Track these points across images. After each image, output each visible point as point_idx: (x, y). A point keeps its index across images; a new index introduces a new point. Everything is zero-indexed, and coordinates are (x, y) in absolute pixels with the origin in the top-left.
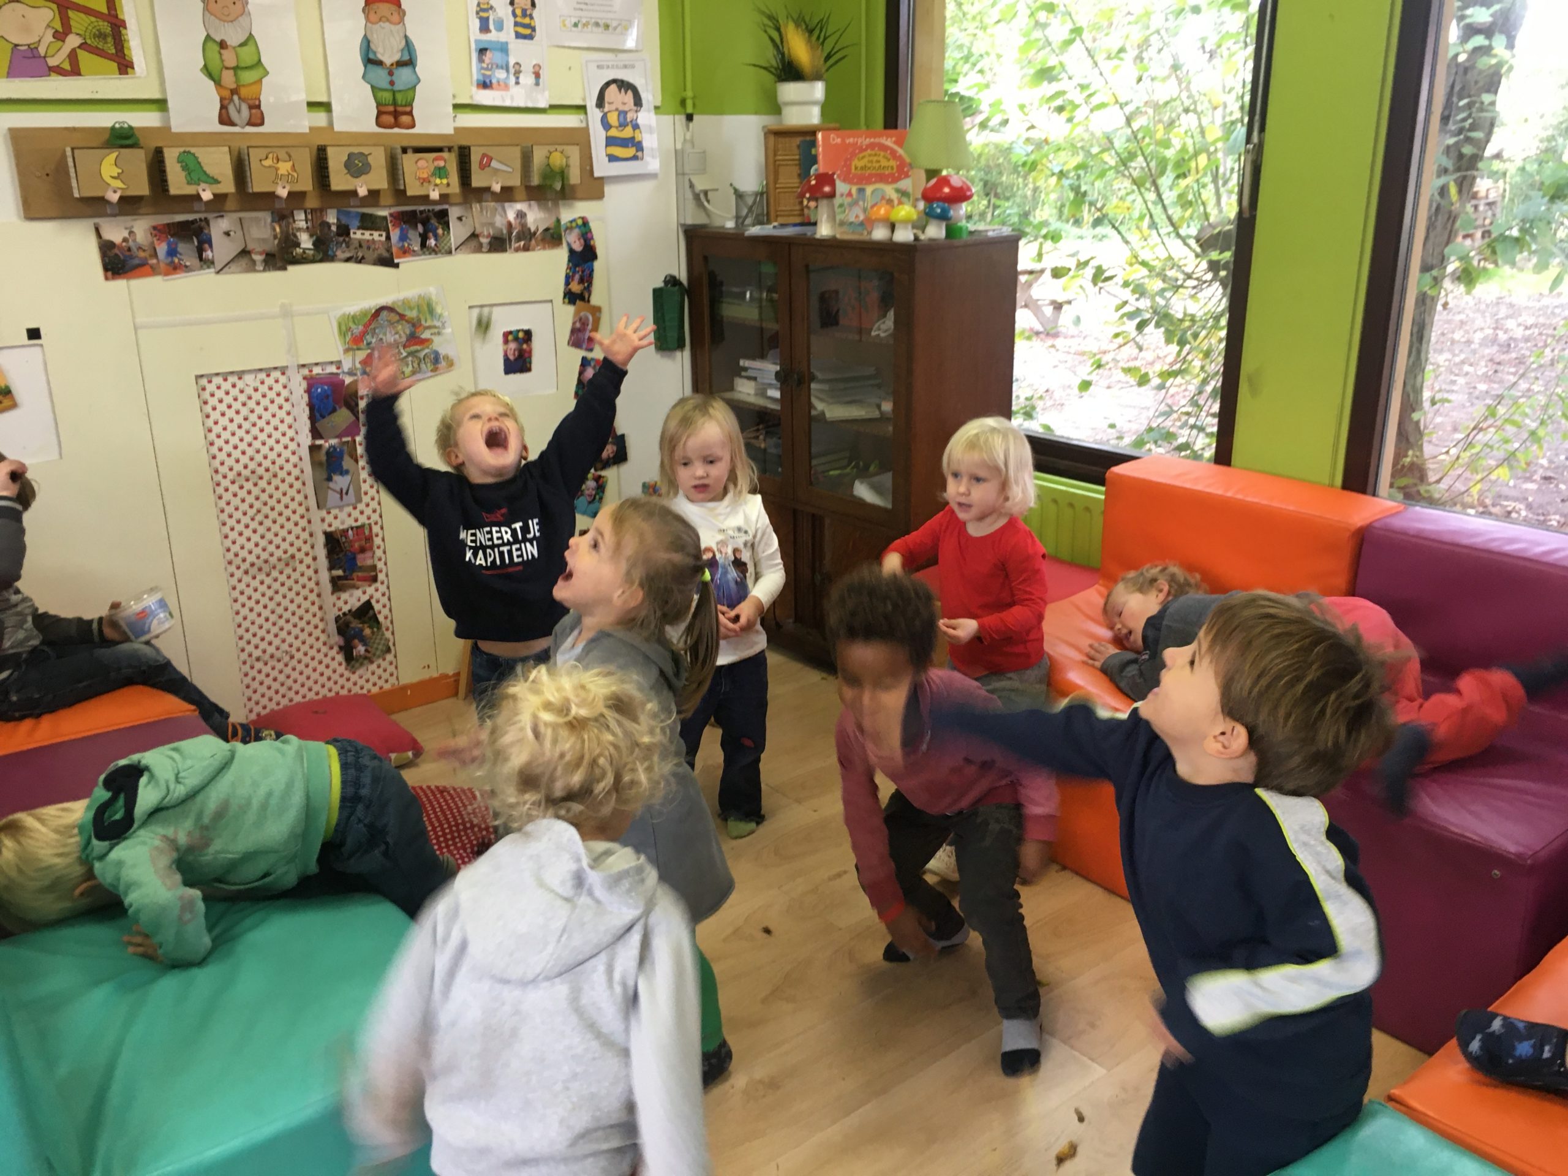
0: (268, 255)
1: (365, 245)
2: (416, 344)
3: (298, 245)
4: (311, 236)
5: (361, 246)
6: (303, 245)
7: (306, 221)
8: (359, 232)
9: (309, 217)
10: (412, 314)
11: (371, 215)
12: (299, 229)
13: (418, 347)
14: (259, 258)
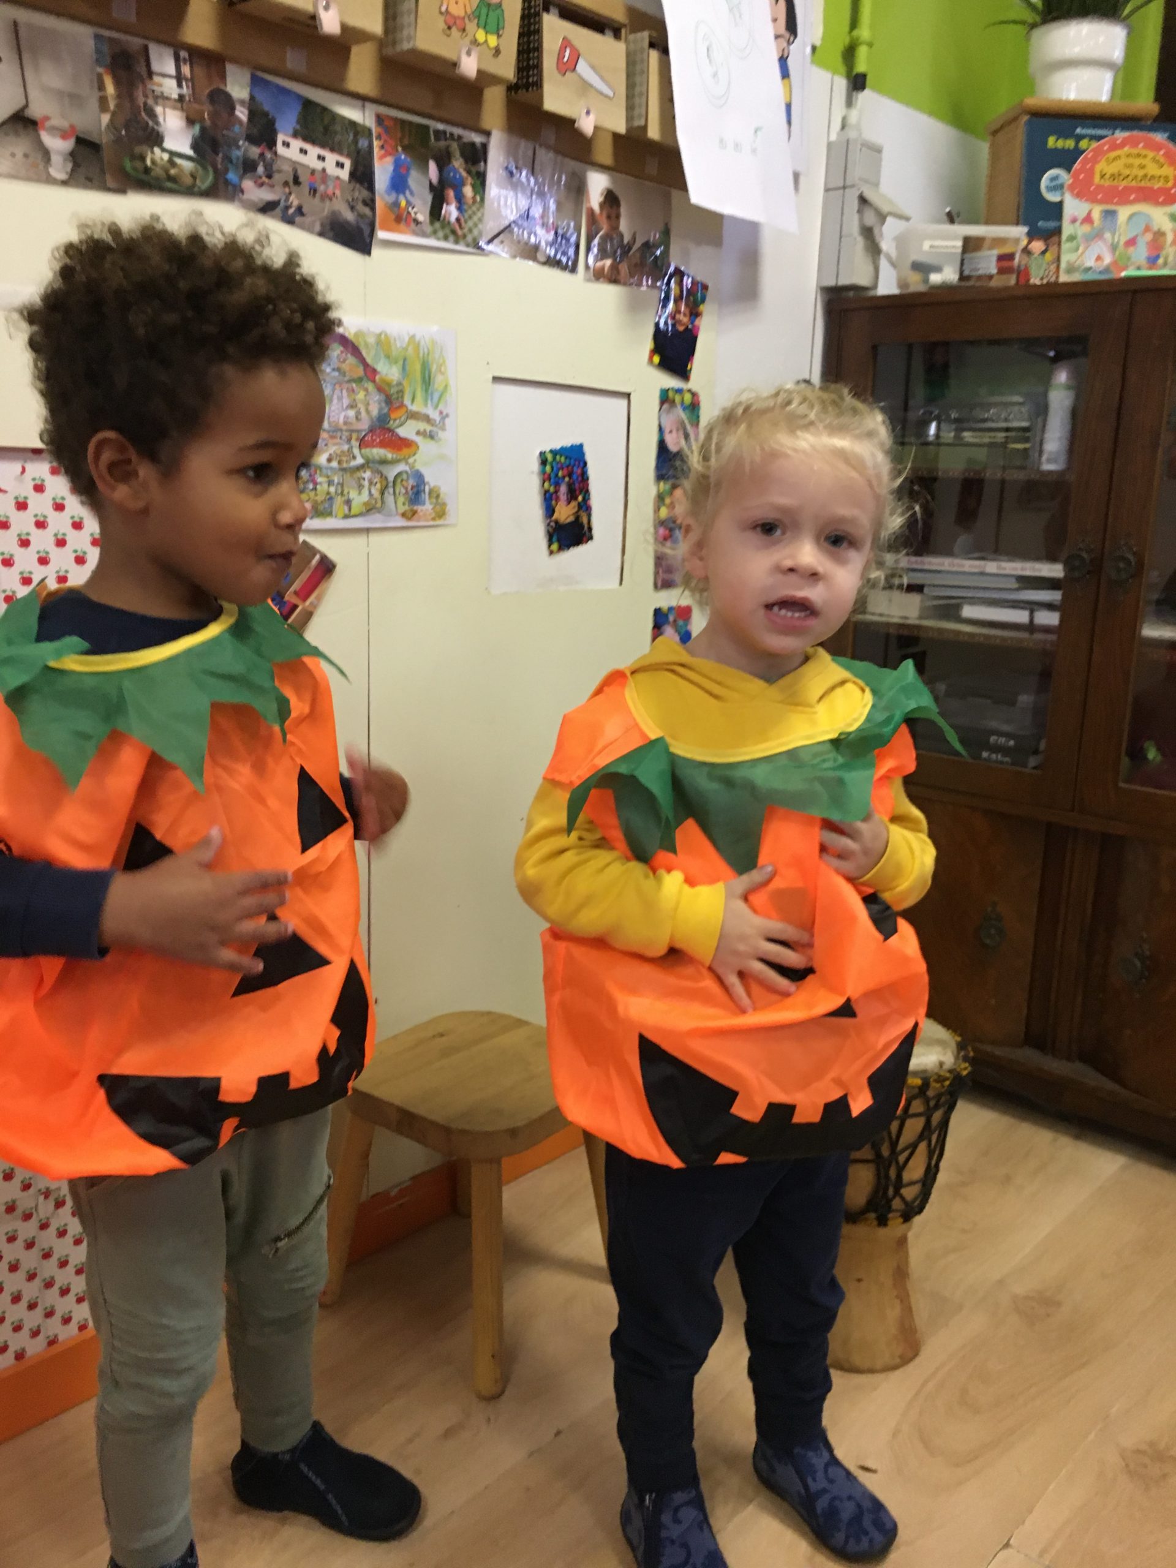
0: (81, 141)
1: (304, 178)
2: (383, 444)
3: (156, 139)
4: (190, 121)
5: (296, 181)
6: (168, 144)
7: (179, 78)
8: (297, 144)
9: (186, 70)
10: (389, 372)
11: (325, 109)
12: (163, 98)
13: (389, 455)
14: (58, 145)
